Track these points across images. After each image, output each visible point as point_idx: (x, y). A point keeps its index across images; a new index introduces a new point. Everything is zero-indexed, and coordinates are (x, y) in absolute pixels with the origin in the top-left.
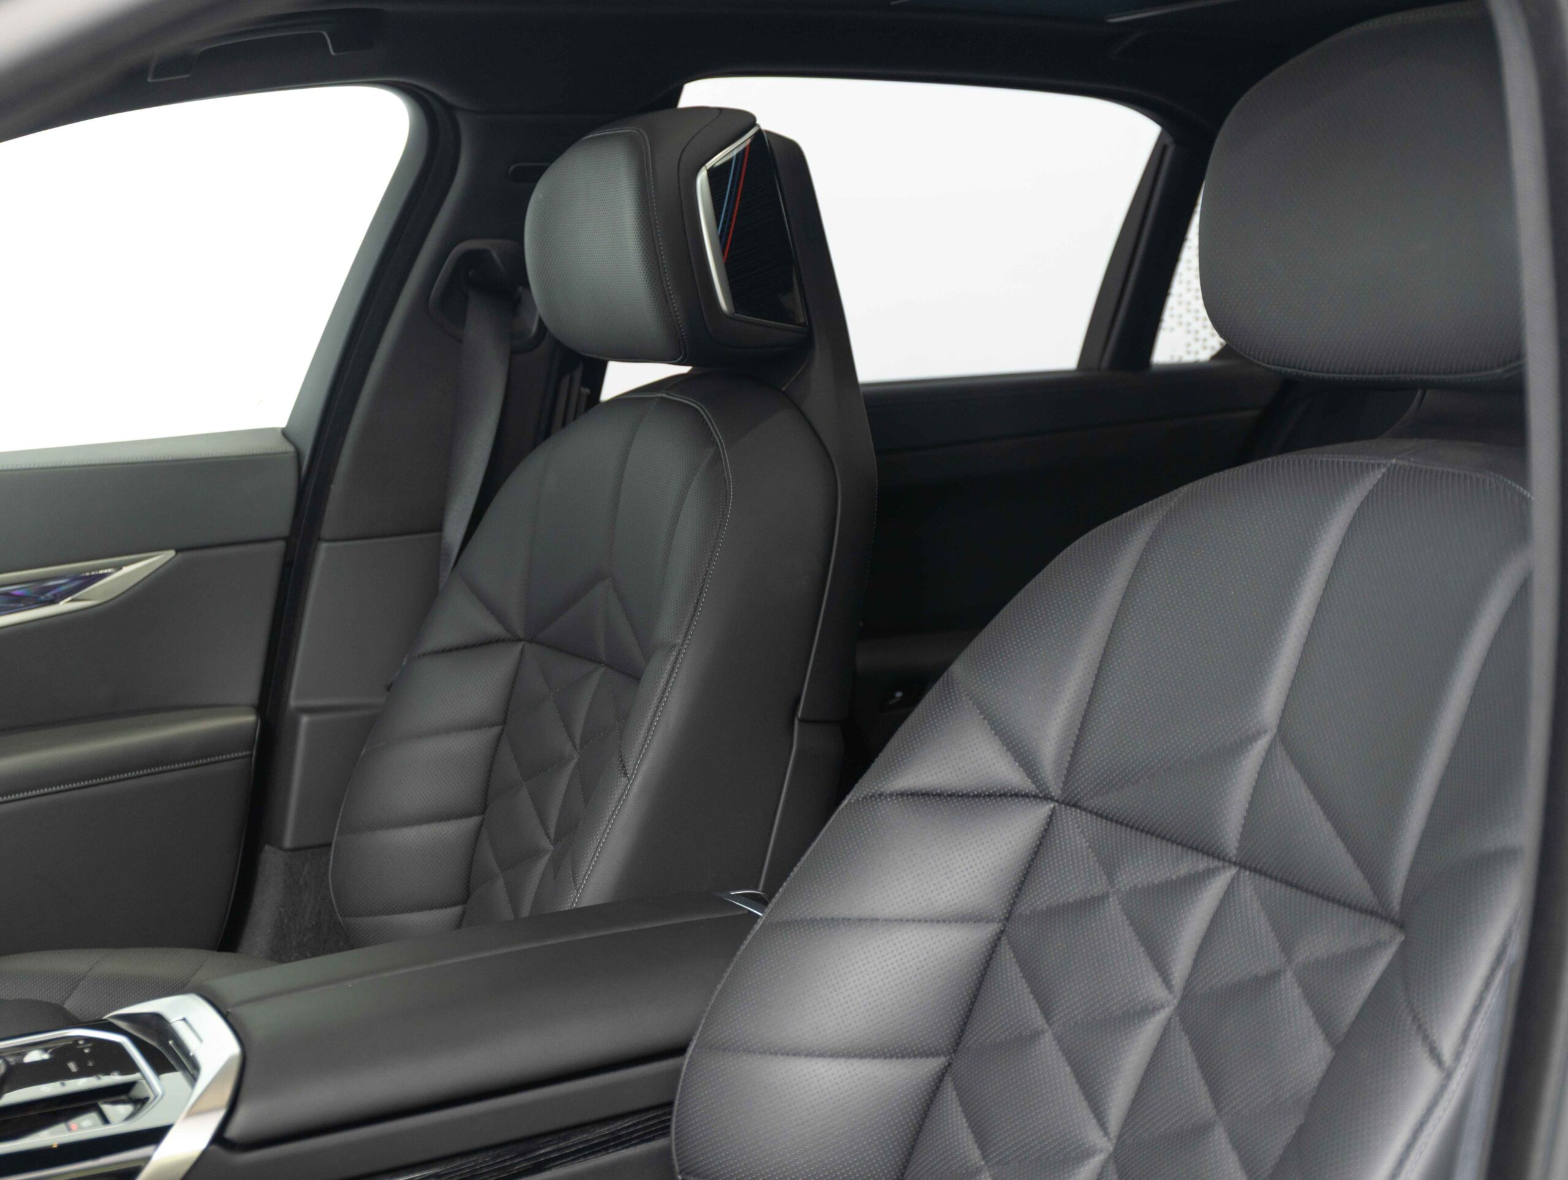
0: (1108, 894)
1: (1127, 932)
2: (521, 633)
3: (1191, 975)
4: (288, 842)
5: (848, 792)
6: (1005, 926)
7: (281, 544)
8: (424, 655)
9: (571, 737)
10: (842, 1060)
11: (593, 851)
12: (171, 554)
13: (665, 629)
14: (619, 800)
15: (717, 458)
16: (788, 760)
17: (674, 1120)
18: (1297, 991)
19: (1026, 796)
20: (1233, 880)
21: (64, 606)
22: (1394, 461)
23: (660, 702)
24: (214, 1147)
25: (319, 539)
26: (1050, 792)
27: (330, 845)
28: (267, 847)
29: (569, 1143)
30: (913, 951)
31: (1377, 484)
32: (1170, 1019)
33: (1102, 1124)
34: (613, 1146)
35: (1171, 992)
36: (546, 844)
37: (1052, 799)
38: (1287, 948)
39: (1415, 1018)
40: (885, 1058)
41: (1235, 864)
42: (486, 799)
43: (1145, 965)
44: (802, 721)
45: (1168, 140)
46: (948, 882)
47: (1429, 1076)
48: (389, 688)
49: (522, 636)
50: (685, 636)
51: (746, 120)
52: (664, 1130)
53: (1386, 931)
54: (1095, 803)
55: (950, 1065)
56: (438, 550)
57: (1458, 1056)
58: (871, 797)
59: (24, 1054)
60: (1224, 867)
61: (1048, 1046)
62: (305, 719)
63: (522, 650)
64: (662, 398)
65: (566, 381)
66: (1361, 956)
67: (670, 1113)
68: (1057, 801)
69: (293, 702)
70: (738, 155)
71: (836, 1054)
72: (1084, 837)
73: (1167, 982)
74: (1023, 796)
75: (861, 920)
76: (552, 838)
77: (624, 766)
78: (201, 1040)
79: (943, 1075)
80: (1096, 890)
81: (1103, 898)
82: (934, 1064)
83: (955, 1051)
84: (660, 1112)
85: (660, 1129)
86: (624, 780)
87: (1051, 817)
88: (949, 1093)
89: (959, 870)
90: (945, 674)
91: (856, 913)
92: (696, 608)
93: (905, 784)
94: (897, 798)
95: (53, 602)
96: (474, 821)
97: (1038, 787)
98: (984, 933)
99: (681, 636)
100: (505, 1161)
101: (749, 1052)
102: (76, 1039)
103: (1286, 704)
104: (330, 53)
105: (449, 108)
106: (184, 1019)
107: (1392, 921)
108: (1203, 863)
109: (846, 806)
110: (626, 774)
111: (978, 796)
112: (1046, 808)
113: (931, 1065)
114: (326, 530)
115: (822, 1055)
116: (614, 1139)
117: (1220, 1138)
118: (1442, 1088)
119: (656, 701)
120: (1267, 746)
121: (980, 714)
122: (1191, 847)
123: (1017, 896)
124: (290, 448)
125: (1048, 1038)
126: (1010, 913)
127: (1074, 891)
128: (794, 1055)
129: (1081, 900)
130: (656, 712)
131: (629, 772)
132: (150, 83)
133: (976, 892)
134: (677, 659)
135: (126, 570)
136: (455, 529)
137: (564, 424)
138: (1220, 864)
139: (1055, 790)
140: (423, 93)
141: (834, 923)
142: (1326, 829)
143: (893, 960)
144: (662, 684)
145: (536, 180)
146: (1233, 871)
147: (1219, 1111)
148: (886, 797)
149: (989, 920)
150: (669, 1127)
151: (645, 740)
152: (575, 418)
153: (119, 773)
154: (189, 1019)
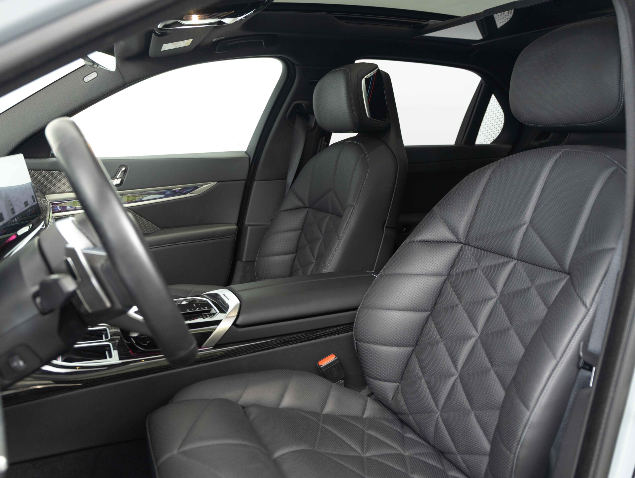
0: (478, 268)
1: (484, 278)
2: (307, 206)
3: (503, 289)
4: (244, 260)
5: (404, 241)
6: (447, 277)
7: (244, 182)
8: (282, 211)
9: (321, 233)
10: (402, 311)
11: (330, 259)
12: (216, 183)
13: (350, 201)
14: (337, 246)
15: (365, 156)
16: (382, 238)
17: (354, 326)
18: (536, 292)
19: (454, 242)
20: (515, 264)
21: (188, 195)
22: (565, 150)
23: (349, 220)
24: (233, 326)
25: (254, 180)
26: (461, 241)
27: (255, 261)
28: (238, 261)
29: (325, 332)
30: (422, 283)
31: (560, 155)
32: (496, 301)
33: (476, 329)
34: (337, 333)
35: (497, 294)
36: (314, 261)
37: (462, 243)
38: (532, 281)
39: (578, 295)
40: (413, 311)
41: (516, 259)
42: (297, 249)
43: (489, 286)
44: (386, 227)
45: (483, 82)
46: (432, 264)
47: (583, 310)
48: (272, 220)
49: (308, 206)
50: (356, 203)
51: (376, 66)
52: (351, 330)
53: (563, 275)
54: (474, 244)
55: (431, 314)
56: (285, 185)
57: (591, 305)
58: (411, 242)
59: (182, 302)
60: (513, 260)
61: (460, 308)
62: (249, 228)
63: (308, 210)
64: (349, 142)
65: (321, 140)
66: (556, 282)
67: (353, 325)
68: (463, 244)
69: (246, 223)
70: (373, 75)
71: (400, 310)
72: (471, 253)
73: (496, 291)
74: (453, 242)
75: (408, 274)
76: (315, 258)
77: (338, 237)
78: (229, 300)
79: (429, 317)
80: (475, 267)
81: (477, 269)
82: (427, 313)
83: (432, 310)
84: (349, 325)
85: (349, 330)
86: (339, 240)
87: (461, 248)
88: (431, 322)
89: (435, 261)
90: (432, 210)
91: (406, 272)
92: (359, 195)
93: (421, 238)
94: (418, 242)
95: (185, 194)
96: (294, 255)
97: (458, 240)
98: (442, 279)
99: (355, 203)
100: (308, 335)
101: (376, 308)
102: (195, 299)
103: (532, 216)
104: (263, 47)
105: (293, 64)
106: (224, 295)
107: (566, 273)
108: (506, 259)
109: (404, 244)
110: (339, 239)
111: (441, 242)
112: (459, 246)
113: (426, 314)
114: (257, 177)
115: (396, 310)
116: (337, 332)
117: (512, 332)
118: (587, 314)
119: (348, 220)
120: (526, 227)
121: (442, 220)
122: (503, 255)
123: (451, 269)
124: (248, 156)
125: (460, 306)
126: (449, 274)
127: (468, 267)
128: (388, 309)
129: (470, 270)
130: (348, 223)
131: (340, 238)
132: (216, 53)
133: (440, 267)
134: (354, 209)
135: (204, 186)
136: (290, 179)
137: (320, 151)
138: (512, 260)
139: (463, 241)
140: (287, 60)
141: (400, 275)
142: (545, 249)
143: (417, 285)
144: (349, 215)
145: (315, 85)
146: (516, 261)
147: (512, 325)
148: (415, 242)
149: (443, 275)
150: (353, 329)
151: (344, 230)
152: (323, 149)
153: (201, 239)
154: (225, 294)
